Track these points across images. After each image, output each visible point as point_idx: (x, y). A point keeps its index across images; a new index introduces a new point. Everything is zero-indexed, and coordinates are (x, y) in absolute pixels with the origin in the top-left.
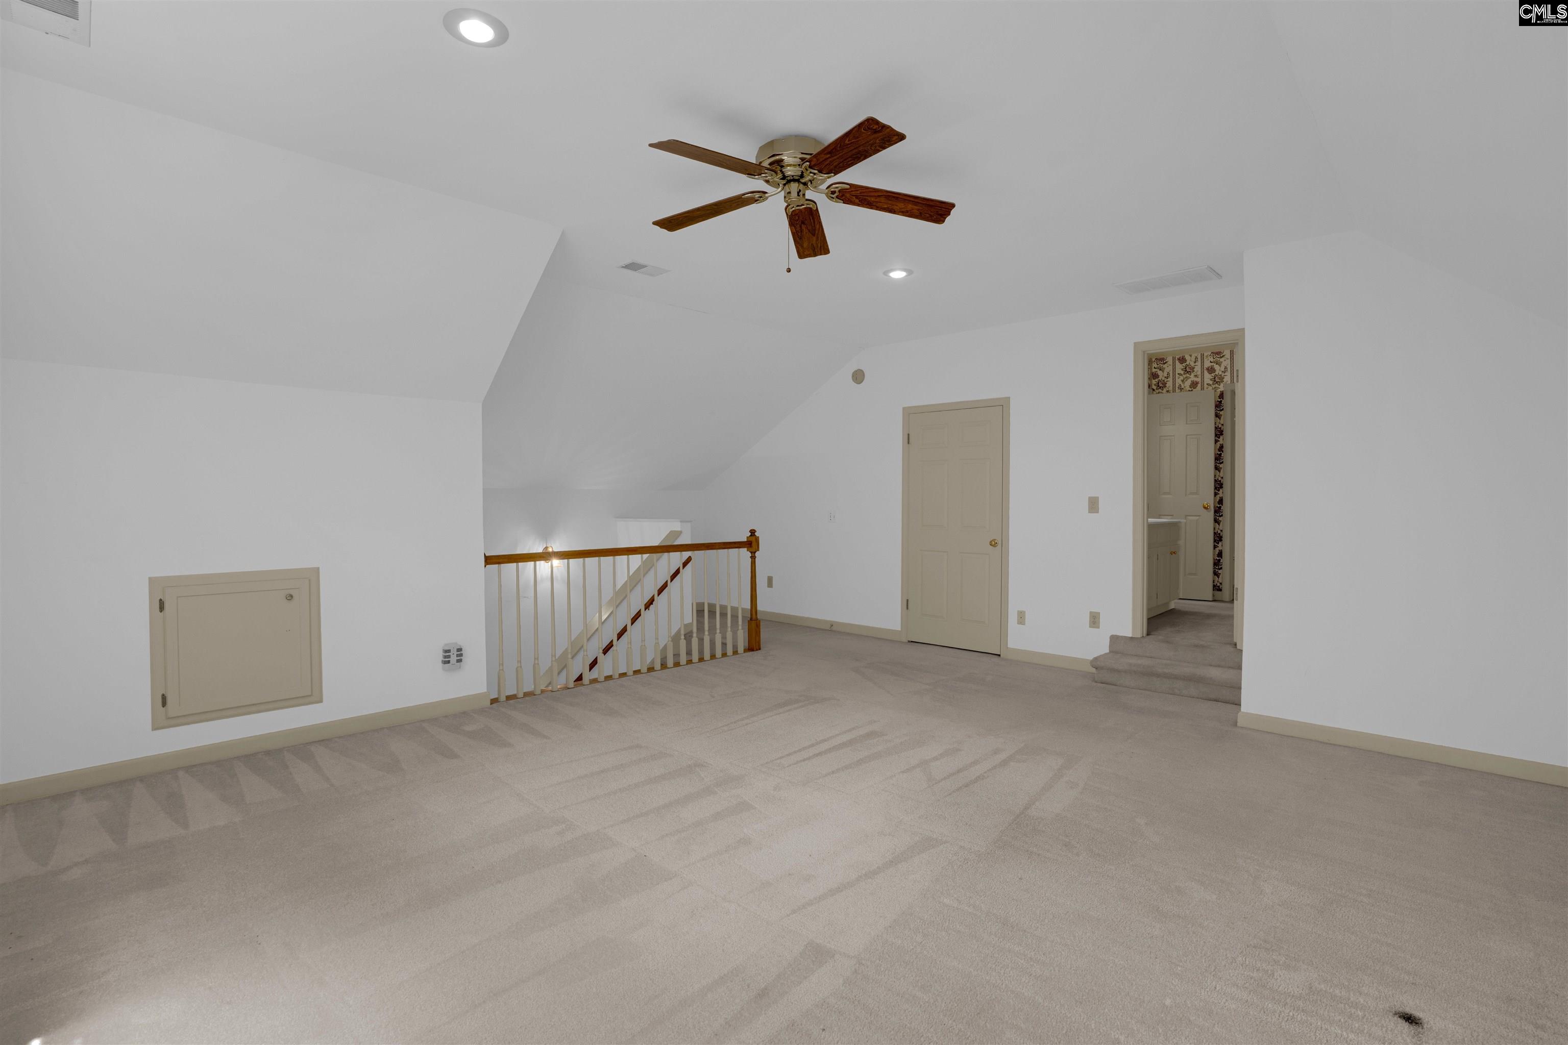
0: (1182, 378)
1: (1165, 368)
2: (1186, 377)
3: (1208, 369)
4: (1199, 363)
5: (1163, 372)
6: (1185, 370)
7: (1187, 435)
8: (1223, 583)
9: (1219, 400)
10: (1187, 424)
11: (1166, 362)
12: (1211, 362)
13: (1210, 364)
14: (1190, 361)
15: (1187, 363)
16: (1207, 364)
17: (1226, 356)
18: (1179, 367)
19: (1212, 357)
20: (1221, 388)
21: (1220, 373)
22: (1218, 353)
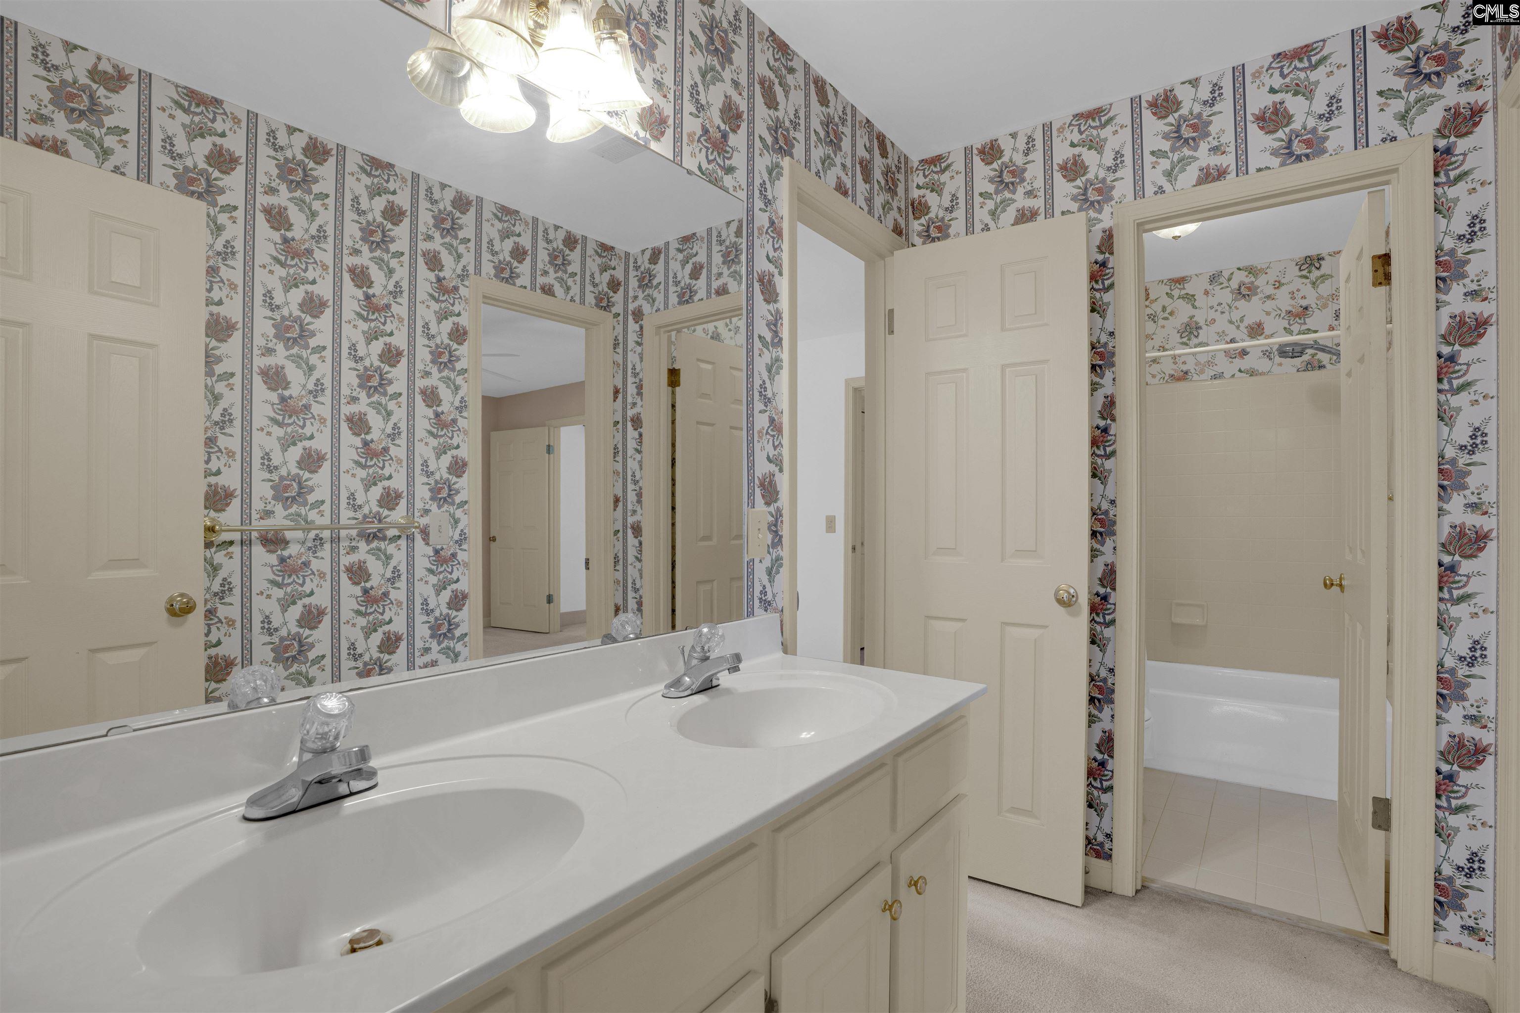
0: (990, 205)
1: (945, 183)
2: (1001, 203)
3: (1063, 168)
4: (1037, 155)
5: (940, 195)
6: (999, 181)
7: (1004, 367)
8: (1114, 837)
9: (1100, 258)
10: (1003, 329)
11: (949, 166)
12: (1073, 145)
13: (1070, 152)
14: (1012, 153)
15: (1005, 159)
16: (1062, 153)
17: (1117, 120)
18: (982, 171)
19: (1076, 129)
20: (1106, 219)
21: (1102, 174)
22: (1094, 114)
